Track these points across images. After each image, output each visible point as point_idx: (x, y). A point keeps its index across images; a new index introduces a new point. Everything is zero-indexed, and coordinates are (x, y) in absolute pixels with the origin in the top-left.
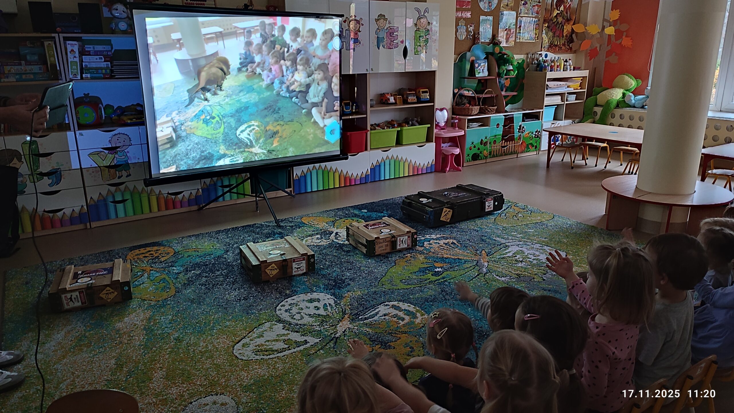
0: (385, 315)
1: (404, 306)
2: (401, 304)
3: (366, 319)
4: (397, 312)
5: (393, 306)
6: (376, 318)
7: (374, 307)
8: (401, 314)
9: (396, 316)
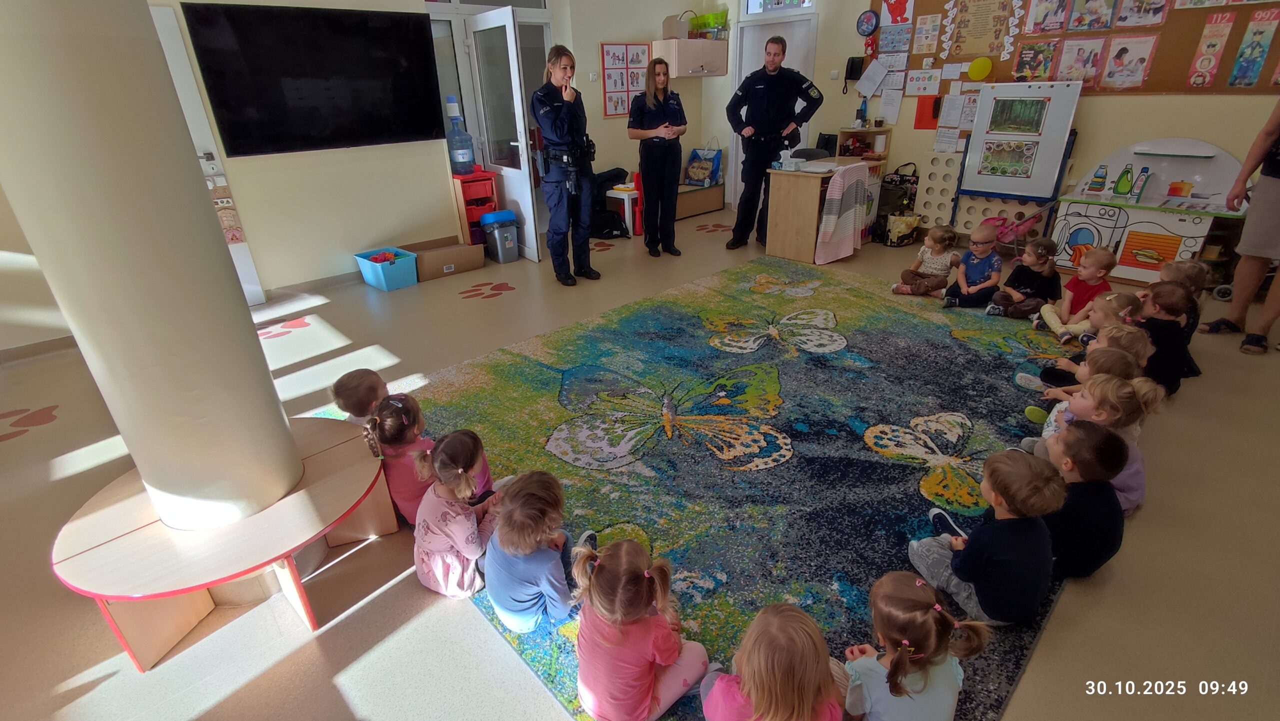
0: (747, 342)
1: (735, 350)
2: (740, 351)
3: (760, 337)
4: (740, 344)
5: (745, 349)
6: (753, 338)
7: (762, 347)
8: (734, 344)
9: (737, 342)
